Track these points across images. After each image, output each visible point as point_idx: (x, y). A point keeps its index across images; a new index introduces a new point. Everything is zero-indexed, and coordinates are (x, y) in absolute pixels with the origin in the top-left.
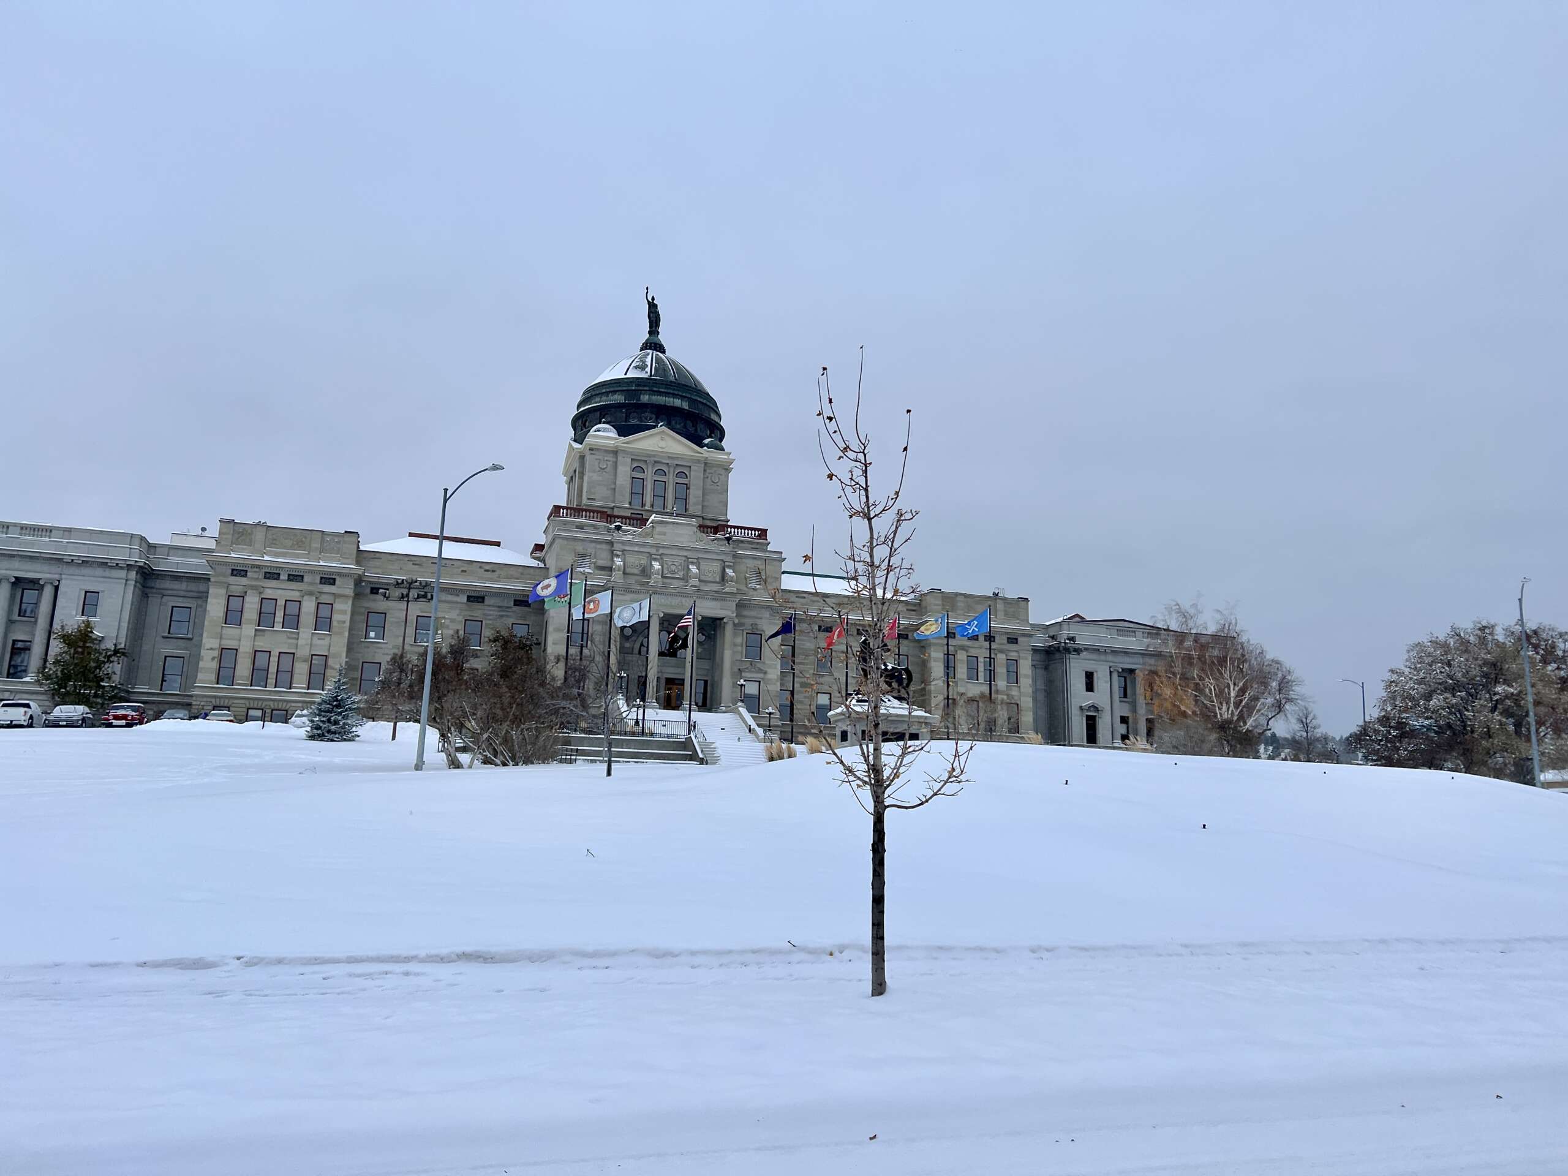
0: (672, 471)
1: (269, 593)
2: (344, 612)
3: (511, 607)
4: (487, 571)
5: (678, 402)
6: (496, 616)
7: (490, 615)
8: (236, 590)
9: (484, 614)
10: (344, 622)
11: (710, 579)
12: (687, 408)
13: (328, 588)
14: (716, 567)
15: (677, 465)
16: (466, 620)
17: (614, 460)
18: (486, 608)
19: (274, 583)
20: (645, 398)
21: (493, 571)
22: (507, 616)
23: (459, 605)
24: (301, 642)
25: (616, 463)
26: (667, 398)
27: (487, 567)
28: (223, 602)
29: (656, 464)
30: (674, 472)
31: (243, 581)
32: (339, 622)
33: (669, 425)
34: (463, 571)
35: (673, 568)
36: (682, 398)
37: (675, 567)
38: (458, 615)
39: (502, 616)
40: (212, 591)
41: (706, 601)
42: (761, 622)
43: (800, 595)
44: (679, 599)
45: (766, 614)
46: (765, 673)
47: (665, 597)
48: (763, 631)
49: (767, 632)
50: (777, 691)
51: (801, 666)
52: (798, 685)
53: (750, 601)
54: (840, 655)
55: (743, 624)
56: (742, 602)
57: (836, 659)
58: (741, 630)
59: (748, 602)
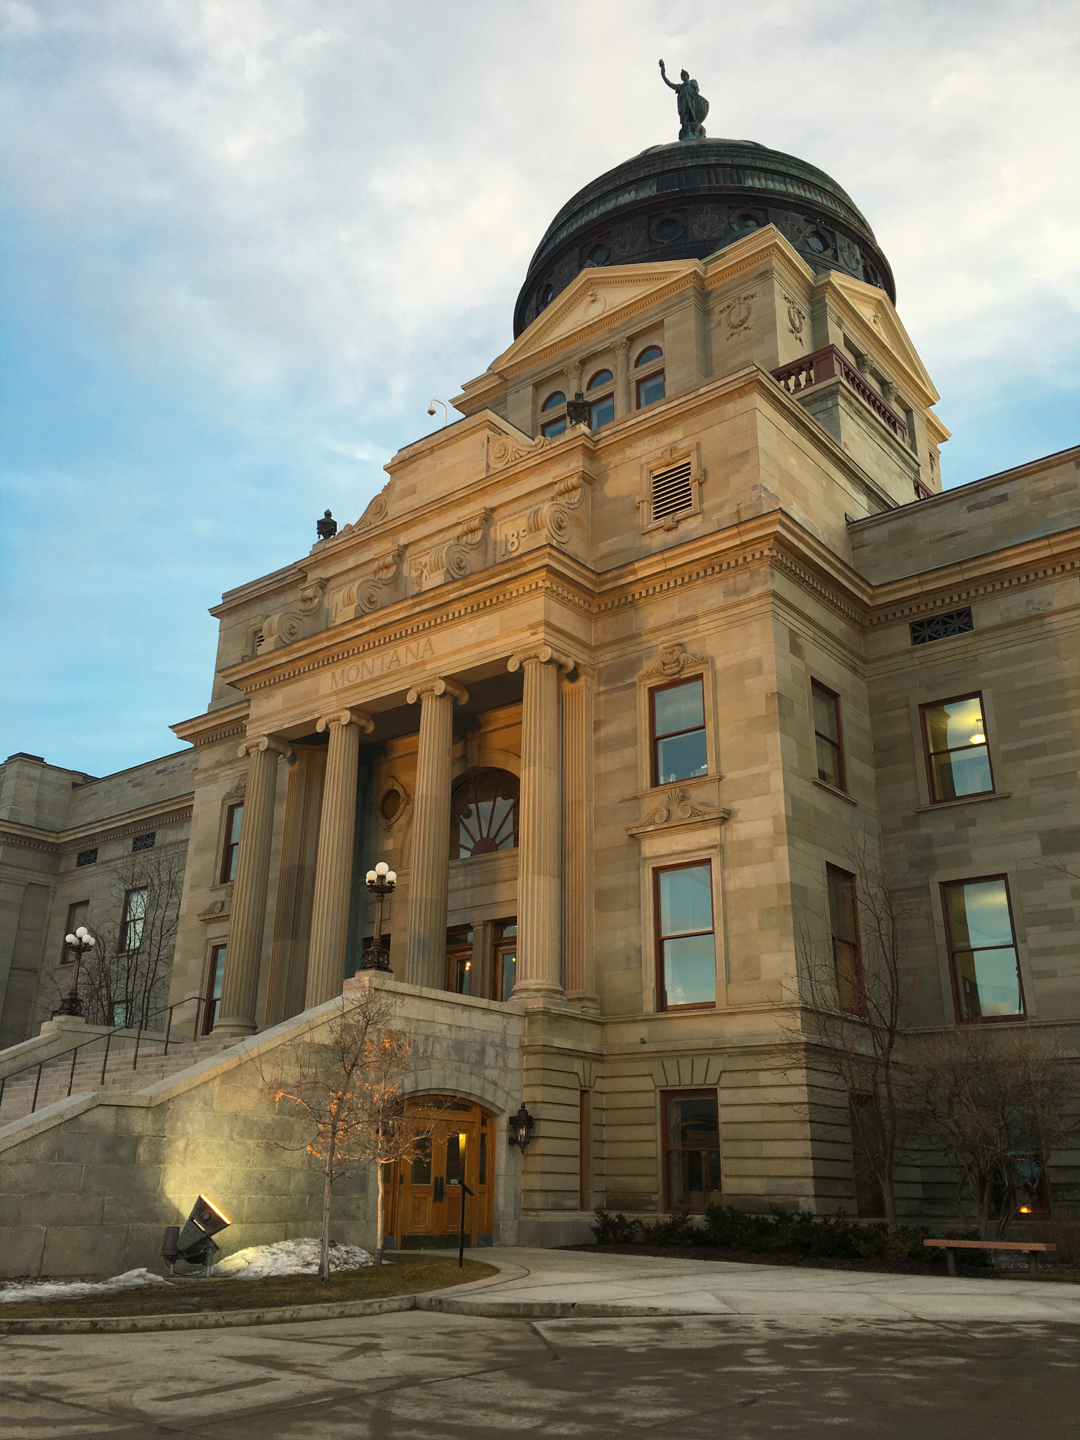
0: (622, 361)
15: (630, 337)
29: (589, 365)
30: (627, 360)
41: (459, 628)
42: (696, 632)
43: (982, 497)
44: (392, 652)
45: (710, 595)
46: (725, 818)
47: (359, 663)
48: (703, 660)
49: (720, 663)
50: (780, 887)
51: (1028, 763)
52: (1034, 847)
53: (635, 572)
55: (634, 665)
56: (610, 585)
58: (630, 685)
59: (631, 578)
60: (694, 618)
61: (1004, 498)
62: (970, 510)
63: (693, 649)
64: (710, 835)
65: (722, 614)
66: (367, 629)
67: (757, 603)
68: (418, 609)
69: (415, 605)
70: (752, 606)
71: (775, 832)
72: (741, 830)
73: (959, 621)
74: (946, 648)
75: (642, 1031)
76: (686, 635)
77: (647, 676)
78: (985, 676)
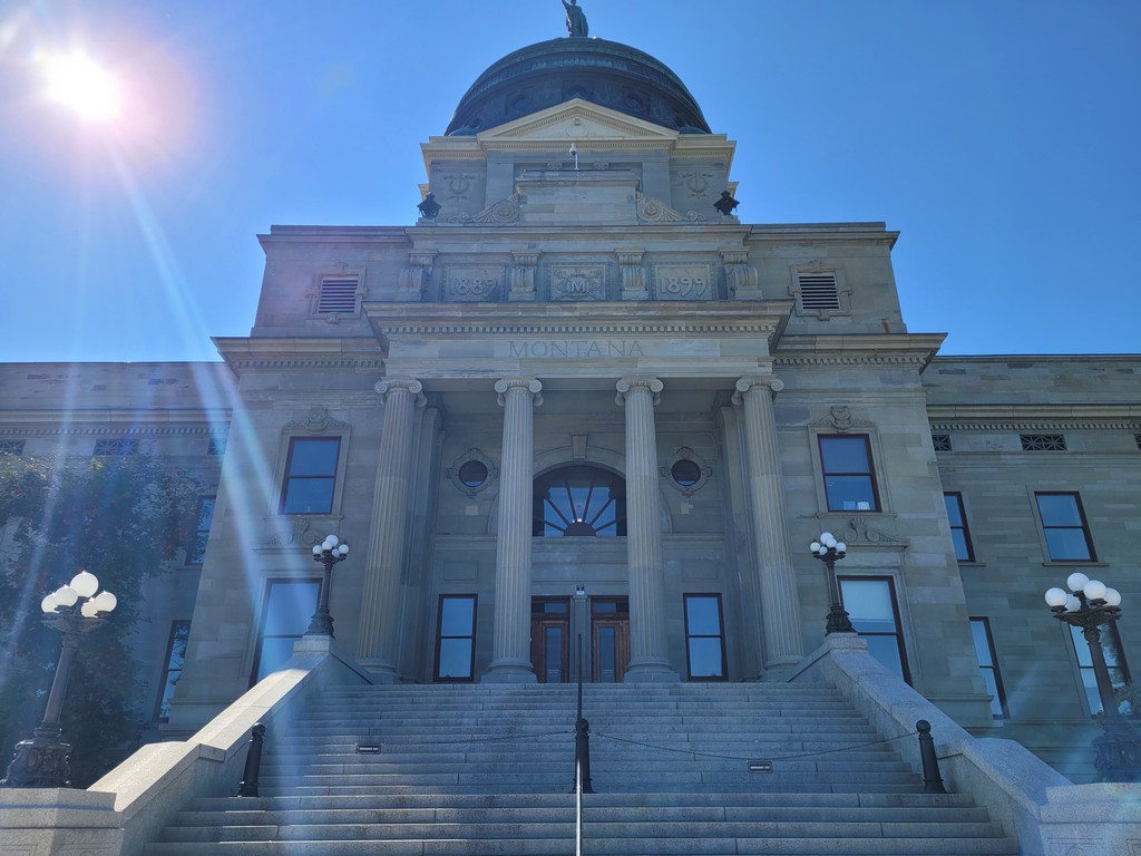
3: (200, 458)
4: (156, 381)
5: (605, 65)
11: (686, 299)
12: (625, 71)
14: (700, 273)
17: (481, 175)
21: (170, 381)
26: (584, 61)
27: (157, 374)
34: (97, 388)
35: (578, 282)
37: (582, 281)
41: (673, 340)
42: (858, 402)
43: (948, 367)
44: (590, 341)
45: (871, 379)
47: (548, 342)
48: (871, 424)
49: (883, 430)
51: (997, 546)
52: (1005, 602)
53: (814, 343)
54: (1106, 506)
55: (804, 413)
56: (789, 347)
57: (1096, 519)
58: (799, 428)
59: (809, 347)
60: (858, 391)
61: (963, 372)
62: (941, 372)
63: (858, 413)
64: (893, 558)
65: (882, 395)
66: (577, 314)
67: (913, 395)
68: (640, 313)
69: (638, 309)
70: (908, 395)
71: (948, 564)
72: (919, 559)
73: (941, 443)
76: (852, 402)
77: (815, 424)
78: (962, 483)
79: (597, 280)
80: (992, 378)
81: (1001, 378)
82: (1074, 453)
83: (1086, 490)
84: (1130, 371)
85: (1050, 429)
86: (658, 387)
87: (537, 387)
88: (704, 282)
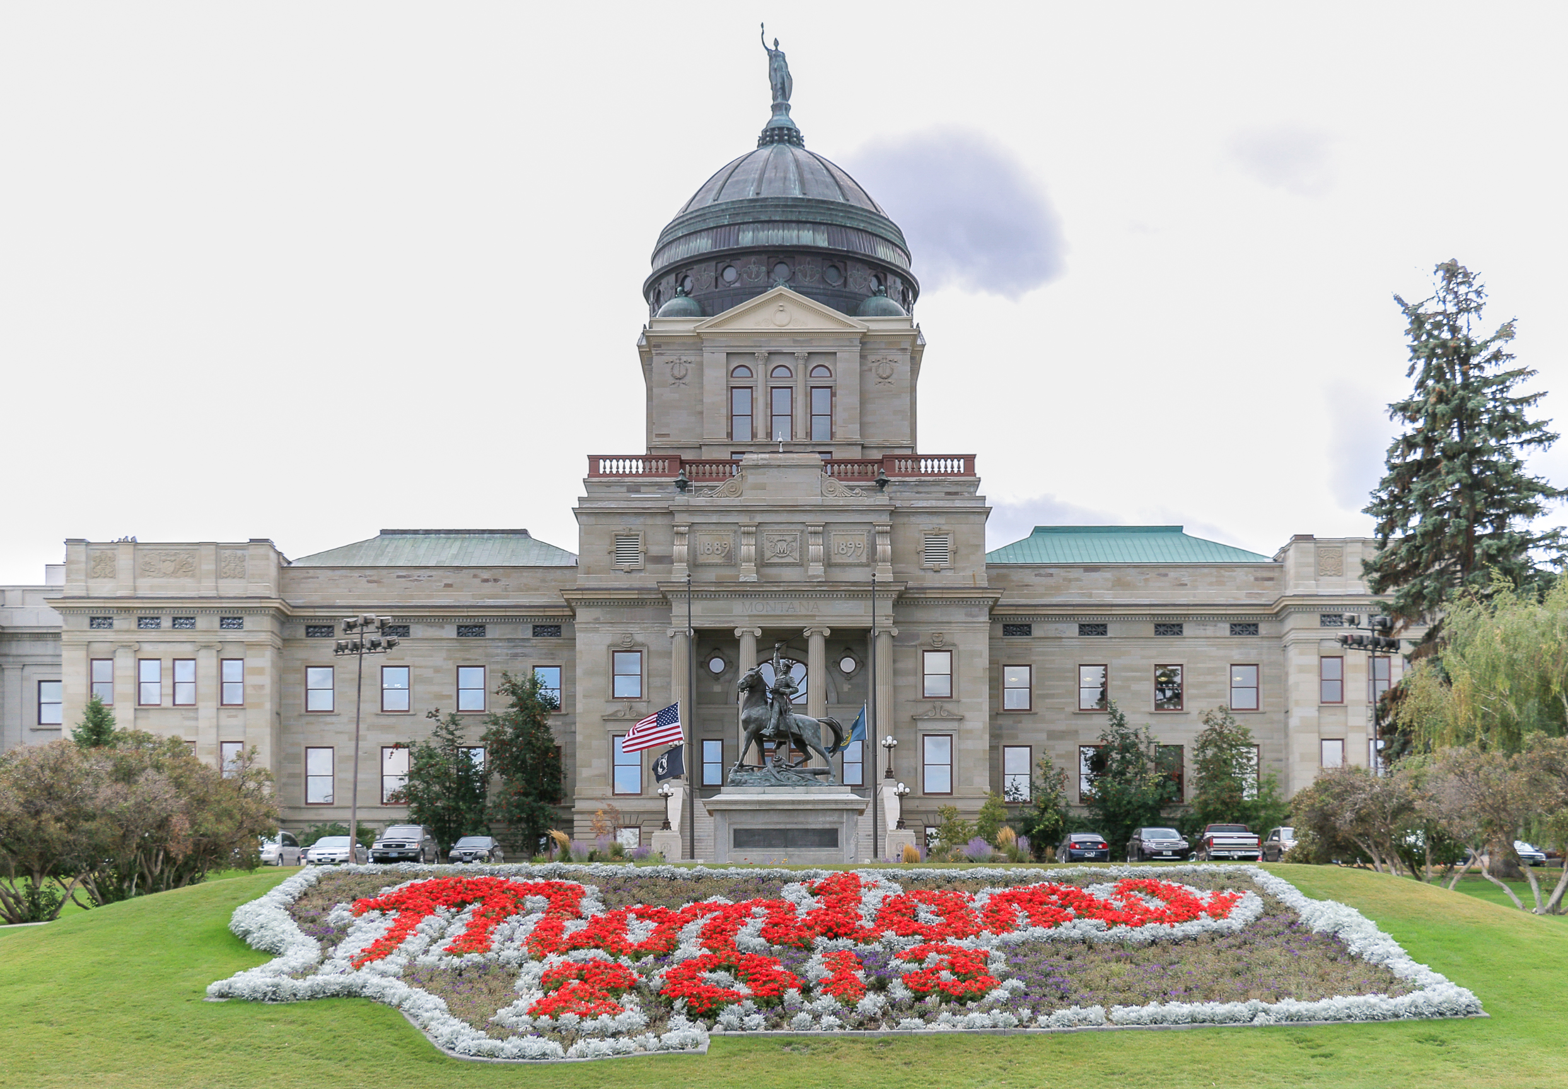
0: (801, 367)
1: (148, 650)
2: (260, 671)
3: (528, 639)
4: (486, 581)
5: (806, 237)
6: (507, 655)
7: (498, 655)
8: (99, 649)
9: (487, 655)
10: (262, 687)
11: (850, 560)
12: (825, 244)
13: (231, 635)
14: (860, 539)
15: (809, 353)
16: (458, 667)
17: (698, 359)
18: (489, 643)
19: (153, 635)
20: (747, 238)
21: (496, 580)
22: (525, 655)
23: (444, 643)
24: (202, 723)
25: (701, 366)
26: (786, 232)
27: (486, 575)
28: (83, 669)
29: (773, 357)
30: (806, 367)
31: (109, 635)
32: (255, 687)
33: (792, 282)
34: (447, 586)
35: (782, 546)
36: (815, 224)
37: (784, 545)
38: (445, 659)
39: (516, 655)
40: (67, 654)
41: (837, 604)
42: (949, 629)
43: (1042, 571)
45: (958, 615)
46: (961, 719)
48: (954, 645)
49: (961, 647)
50: (984, 751)
51: (1047, 700)
52: (1044, 736)
53: (925, 593)
54: (1123, 674)
55: (915, 636)
56: (910, 596)
57: (1114, 683)
58: (913, 646)
59: (922, 596)
60: (948, 622)
61: (1051, 575)
62: (1036, 575)
63: (947, 638)
64: (955, 725)
65: (963, 625)
67: (982, 625)
68: (818, 588)
69: (817, 586)
70: (977, 625)
71: (983, 728)
72: (968, 725)
73: (1024, 629)
74: (1019, 640)
75: (917, 802)
76: (944, 630)
77: (921, 645)
78: (1034, 658)
79: (794, 544)
80: (1070, 580)
81: (1078, 580)
82: (1111, 638)
83: (1114, 663)
84: (1166, 575)
85: (1099, 621)
86: (827, 633)
87: (758, 633)
88: (862, 545)
